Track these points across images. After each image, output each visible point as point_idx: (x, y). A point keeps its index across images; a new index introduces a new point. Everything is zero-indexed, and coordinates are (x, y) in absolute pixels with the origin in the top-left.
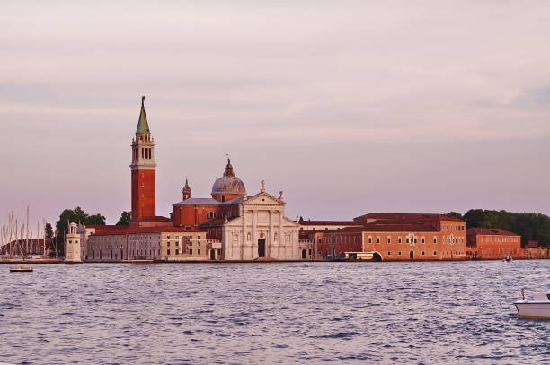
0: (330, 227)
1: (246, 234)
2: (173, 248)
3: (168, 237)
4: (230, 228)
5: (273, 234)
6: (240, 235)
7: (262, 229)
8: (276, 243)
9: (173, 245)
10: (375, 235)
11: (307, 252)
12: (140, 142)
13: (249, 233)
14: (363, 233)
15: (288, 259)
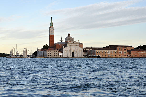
1: (69, 51)
2: (50, 54)
3: (48, 52)
4: (65, 49)
5: (76, 51)
6: (67, 51)
7: (73, 50)
8: (77, 53)
9: (50, 53)
10: (99, 51)
11: (86, 55)
13: (70, 51)
14: (96, 51)
15: (80, 57)
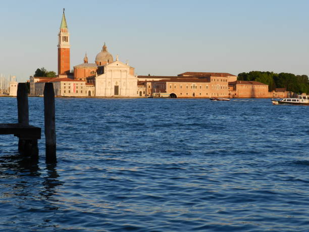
0: (155, 80)
2: (67, 90)
3: (65, 84)
4: (99, 79)
5: (123, 83)
6: (104, 83)
7: (117, 80)
8: (124, 88)
10: (173, 84)
12: (62, 33)
13: (109, 82)
14: (167, 83)
